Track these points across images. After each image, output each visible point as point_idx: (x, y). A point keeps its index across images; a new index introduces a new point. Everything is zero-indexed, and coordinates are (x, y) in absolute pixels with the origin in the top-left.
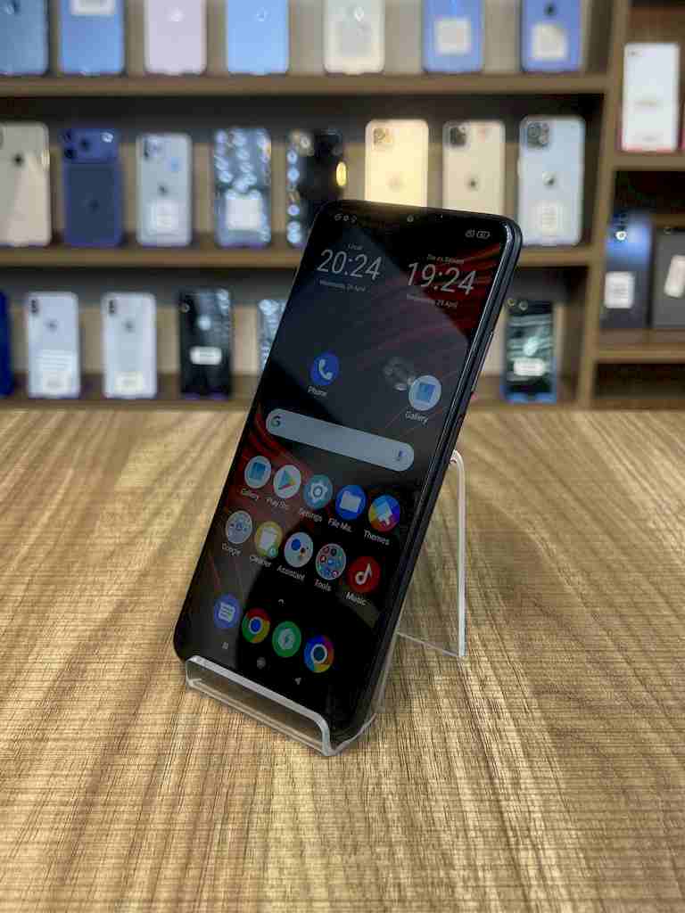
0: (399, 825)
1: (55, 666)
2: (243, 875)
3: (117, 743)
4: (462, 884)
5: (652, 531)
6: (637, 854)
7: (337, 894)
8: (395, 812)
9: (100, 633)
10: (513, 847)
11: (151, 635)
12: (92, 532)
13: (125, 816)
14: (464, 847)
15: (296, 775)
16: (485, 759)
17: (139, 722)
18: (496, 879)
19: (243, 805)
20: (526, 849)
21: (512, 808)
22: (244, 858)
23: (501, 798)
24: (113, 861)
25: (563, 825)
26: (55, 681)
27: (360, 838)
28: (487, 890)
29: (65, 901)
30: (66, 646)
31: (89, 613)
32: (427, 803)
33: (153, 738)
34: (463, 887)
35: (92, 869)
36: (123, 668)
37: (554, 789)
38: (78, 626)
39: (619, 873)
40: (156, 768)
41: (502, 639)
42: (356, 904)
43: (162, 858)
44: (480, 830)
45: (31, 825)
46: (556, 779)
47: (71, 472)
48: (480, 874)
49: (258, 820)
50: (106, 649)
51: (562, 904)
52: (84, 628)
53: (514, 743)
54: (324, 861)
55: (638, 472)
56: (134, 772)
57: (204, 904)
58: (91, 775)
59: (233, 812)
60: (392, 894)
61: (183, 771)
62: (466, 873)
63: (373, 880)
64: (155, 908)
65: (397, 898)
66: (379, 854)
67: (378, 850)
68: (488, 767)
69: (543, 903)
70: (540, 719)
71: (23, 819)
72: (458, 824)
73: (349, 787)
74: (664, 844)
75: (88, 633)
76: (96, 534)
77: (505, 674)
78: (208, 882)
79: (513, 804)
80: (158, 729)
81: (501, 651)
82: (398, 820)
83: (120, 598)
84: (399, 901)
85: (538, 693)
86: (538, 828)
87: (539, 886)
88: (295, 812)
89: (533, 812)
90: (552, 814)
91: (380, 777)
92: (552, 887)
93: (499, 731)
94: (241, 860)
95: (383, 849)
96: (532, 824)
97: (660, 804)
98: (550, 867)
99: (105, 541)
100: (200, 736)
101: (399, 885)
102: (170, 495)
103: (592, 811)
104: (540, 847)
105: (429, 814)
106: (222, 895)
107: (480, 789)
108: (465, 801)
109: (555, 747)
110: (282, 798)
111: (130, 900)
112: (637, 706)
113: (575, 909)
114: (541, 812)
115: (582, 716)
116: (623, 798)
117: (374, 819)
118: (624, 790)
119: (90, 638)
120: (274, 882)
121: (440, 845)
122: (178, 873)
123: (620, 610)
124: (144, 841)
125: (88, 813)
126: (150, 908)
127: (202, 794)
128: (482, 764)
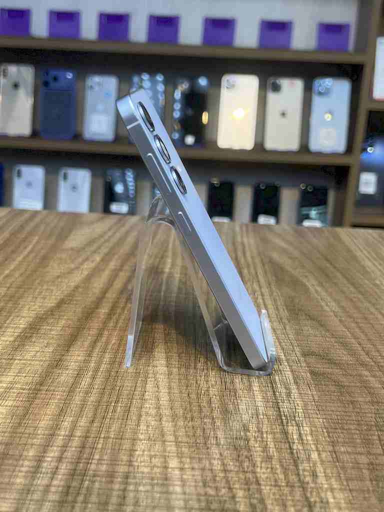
1: (22, 326)
2: (125, 427)
3: (57, 363)
4: (254, 439)
5: (378, 285)
6: (358, 432)
7: (180, 439)
8: (216, 404)
9: (49, 313)
10: (285, 424)
11: (79, 315)
12: (48, 266)
13: (58, 397)
14: (256, 422)
15: (160, 383)
16: (271, 383)
17: (70, 354)
18: (274, 438)
19: (128, 395)
20: (293, 426)
21: (285, 407)
22: (127, 420)
23: (280, 401)
24: (50, 417)
25: (315, 416)
26: (21, 333)
27: (195, 414)
28: (268, 443)
29: (20, 433)
30: (30, 317)
31: (43, 303)
32: (235, 401)
33: (77, 362)
34: (254, 441)
35: (37, 419)
36: (61, 330)
37: (311, 399)
38: (36, 308)
39: (347, 440)
40: (79, 375)
41: (285, 329)
42: (191, 444)
43: (79, 417)
44: (266, 415)
46: (312, 395)
47: (37, 238)
48: (265, 436)
49: (136, 402)
50: (53, 320)
51: (311, 452)
52: (40, 310)
53: (289, 377)
54: (174, 424)
56: (65, 377)
57: (102, 439)
58: (40, 377)
59: (122, 398)
60: (212, 441)
61: (94, 378)
62: (256, 435)
63: (201, 434)
64: (73, 440)
65: (215, 443)
66: (205, 422)
67: (205, 420)
68: (273, 387)
69: (301, 451)
70: (305, 367)
72: (253, 412)
73: (190, 391)
74: (374, 429)
75: (42, 312)
76: (50, 267)
77: (286, 345)
78: (105, 429)
79: (286, 404)
81: (285, 335)
82: (218, 408)
83: (63, 297)
84: (216, 445)
85: (305, 355)
86: (300, 416)
87: (298, 443)
88: (158, 400)
89: (298, 409)
90: (309, 411)
91: (209, 387)
92: (307, 444)
93: (280, 371)
94: (125, 420)
95: (208, 420)
96: (297, 414)
97: (373, 410)
98: (306, 435)
99: (56, 271)
100: (105, 362)
101: (217, 437)
102: (94, 252)
103: (332, 411)
104: (301, 425)
105: (236, 406)
106: (112, 436)
107: (267, 396)
108: (258, 401)
109: (313, 380)
110: (151, 393)
111: (59, 435)
112: (363, 364)
113: (319, 454)
114: (303, 409)
115: (330, 367)
116: (351, 406)
117: (205, 407)
118: (352, 402)
119: (43, 314)
120: (144, 432)
121: (241, 421)
122: (88, 424)
123: (356, 320)
124: (69, 408)
125: (37, 394)
126: (70, 439)
127: (104, 389)
128: (269, 386)
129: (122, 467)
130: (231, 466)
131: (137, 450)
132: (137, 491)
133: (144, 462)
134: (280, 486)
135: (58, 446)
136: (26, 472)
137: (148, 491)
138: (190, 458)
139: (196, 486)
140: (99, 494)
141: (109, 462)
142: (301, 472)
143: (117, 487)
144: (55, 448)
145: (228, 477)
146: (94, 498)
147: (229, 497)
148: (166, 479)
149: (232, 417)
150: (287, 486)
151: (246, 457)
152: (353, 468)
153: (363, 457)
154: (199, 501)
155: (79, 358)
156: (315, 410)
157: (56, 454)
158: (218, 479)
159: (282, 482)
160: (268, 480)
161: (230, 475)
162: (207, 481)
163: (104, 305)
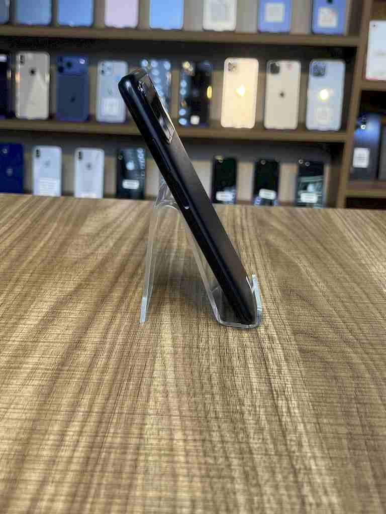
0: (218, 386)
1: (45, 310)
2: (136, 403)
3: (76, 345)
4: (247, 412)
5: (364, 265)
6: (339, 405)
7: (184, 414)
8: (216, 381)
9: (69, 297)
10: (276, 398)
11: (95, 299)
12: (66, 252)
13: (78, 376)
14: (250, 397)
15: (167, 362)
16: (264, 360)
17: (87, 336)
18: (266, 411)
19: (138, 374)
20: (283, 400)
21: (276, 383)
22: (138, 396)
23: (271, 377)
24: (71, 395)
25: (302, 390)
26: (44, 317)
27: (197, 391)
28: (261, 416)
29: (45, 410)
30: (51, 301)
31: (63, 288)
32: (232, 377)
33: (94, 343)
34: (248, 414)
35: (60, 398)
36: (80, 313)
37: (298, 375)
38: (57, 293)
39: (329, 412)
40: (96, 355)
41: (278, 309)
42: (193, 418)
43: (96, 395)
44: (259, 391)
45: (30, 378)
46: (301, 371)
47: (55, 225)
48: (258, 409)
49: (146, 381)
50: (72, 304)
51: (298, 424)
52: (61, 294)
53: (280, 354)
54: (178, 399)
55: (360, 237)
56: (84, 357)
57: (116, 415)
58: (62, 358)
59: (134, 377)
60: (212, 415)
61: (109, 358)
62: (250, 408)
63: (203, 409)
64: (91, 415)
66: (207, 397)
67: (206, 396)
68: (266, 364)
69: (289, 423)
70: (295, 345)
71: (26, 375)
72: (248, 387)
73: (193, 369)
74: (354, 401)
75: (62, 297)
76: (68, 253)
77: (279, 325)
78: (119, 405)
79: (277, 380)
81: (278, 314)
82: (217, 384)
83: (80, 282)
84: (215, 418)
85: (295, 333)
86: (289, 391)
87: (287, 416)
88: (165, 378)
89: (287, 384)
90: (297, 386)
91: (209, 365)
92: (294, 417)
93: (273, 349)
94: (136, 397)
95: (208, 396)
96: (286, 389)
97: (354, 385)
98: (294, 408)
99: (73, 256)
100: (118, 343)
101: (216, 411)
102: (108, 237)
103: (318, 386)
104: (289, 399)
105: (233, 382)
106: (125, 412)
107: (261, 373)
108: (252, 378)
109: (301, 357)
110: (159, 372)
111: (79, 411)
112: (346, 342)
113: (305, 426)
114: (291, 384)
115: (317, 345)
116: (334, 381)
117: (205, 383)
118: (335, 378)
119: (63, 299)
120: (153, 407)
121: (238, 396)
122: (103, 401)
123: (342, 299)
124: (87, 387)
125: (59, 374)
126: (88, 415)
127: (118, 368)
128: (263, 362)
129: (134, 440)
130: (228, 437)
131: (147, 424)
132: (146, 461)
133: (153, 434)
134: (270, 455)
135: (78, 422)
136: (52, 445)
137: (155, 461)
138: (193, 430)
139: (197, 456)
140: (114, 464)
141: (122, 435)
142: (288, 442)
143: (129, 457)
144: (76, 423)
145: (225, 447)
146: (110, 468)
147: (226, 466)
148: (172, 450)
149: (229, 392)
150: (276, 455)
151: (241, 429)
152: (334, 437)
153: (343, 428)
154: (200, 469)
155: (96, 340)
156: (302, 385)
157: (77, 429)
158: (216, 449)
159: (271, 452)
160: (260, 449)
161: (227, 446)
162: (207, 451)
163: (117, 288)
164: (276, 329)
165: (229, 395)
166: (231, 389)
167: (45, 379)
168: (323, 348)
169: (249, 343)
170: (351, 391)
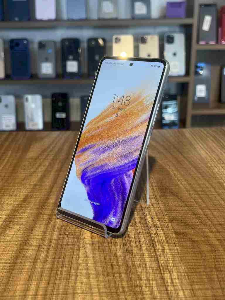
0: (123, 266)
1: (4, 217)
2: (68, 285)
3: (25, 242)
4: (144, 286)
5: (209, 167)
6: (205, 273)
7: (101, 291)
8: (121, 262)
9: (20, 206)
10: (162, 273)
11: (37, 206)
12: (17, 172)
13: (27, 267)
14: (145, 273)
15: (87, 251)
17: (33, 235)
18: (157, 284)
19: (69, 261)
20: (167, 273)
21: (162, 260)
22: (69, 279)
23: (158, 256)
24: (23, 282)
25: (180, 265)
26: (3, 222)
27: (110, 272)
28: (154, 287)
29: (5, 296)
30: (8, 210)
31: (16, 199)
32: (132, 259)
33: (38, 240)
34: (145, 287)
35: (15, 285)
36: (27, 217)
37: (176, 253)
38: (12, 203)
39: (199, 280)
40: (39, 250)
41: (159, 204)
42: (108, 294)
43: (40, 281)
44: (151, 267)
46: (177, 249)
47: (10, 152)
48: (151, 282)
49: (74, 267)
50: (22, 211)
51: (179, 291)
52: (14, 204)
53: (163, 238)
54: (97, 280)
55: (205, 148)
56: (31, 252)
57: (55, 296)
58: (16, 253)
59: (66, 264)
60: (120, 290)
61: (48, 251)
62: (146, 282)
63: (114, 286)
65: (122, 291)
66: (116, 277)
67: (116, 275)
68: (154, 246)
69: (173, 291)
70: (171, 230)
72: (143, 265)
73: (106, 254)
74: (214, 270)
75: (15, 206)
76: (19, 173)
77: (160, 215)
78: (56, 288)
79: (162, 258)
80: (40, 237)
81: (159, 207)
82: (123, 265)
83: (27, 193)
85: (171, 221)
86: (171, 266)
87: (171, 285)
88: (87, 263)
89: (169, 261)
90: (176, 261)
91: (116, 251)
92: (175, 286)
93: (157, 234)
94: (68, 280)
95: (117, 275)
96: (169, 265)
97: (213, 257)
98: (175, 279)
99: (22, 175)
100: (54, 239)
101: (123, 287)
102: (45, 159)
103: (189, 260)
104: (171, 272)
105: (134, 263)
106: (61, 293)
107: (151, 253)
108: (145, 258)
109: (177, 239)
110: (82, 259)
111: (29, 295)
112: (205, 224)
113: (184, 293)
114: (172, 260)
115: (186, 228)
116: (200, 255)
117: (114, 265)
118: (200, 252)
119: (16, 207)
120: (80, 287)
121: (137, 273)
122: (46, 285)
123: (198, 193)
124: (34, 275)
125: (14, 266)
126: (35, 298)
127: (54, 258)
128: (152, 245)
153: (209, 291)
163: (52, 196)
164: (158, 219)
165: (131, 273)
166: (132, 267)
167: (5, 271)
168: (190, 230)
169: (141, 231)
170: (211, 263)
